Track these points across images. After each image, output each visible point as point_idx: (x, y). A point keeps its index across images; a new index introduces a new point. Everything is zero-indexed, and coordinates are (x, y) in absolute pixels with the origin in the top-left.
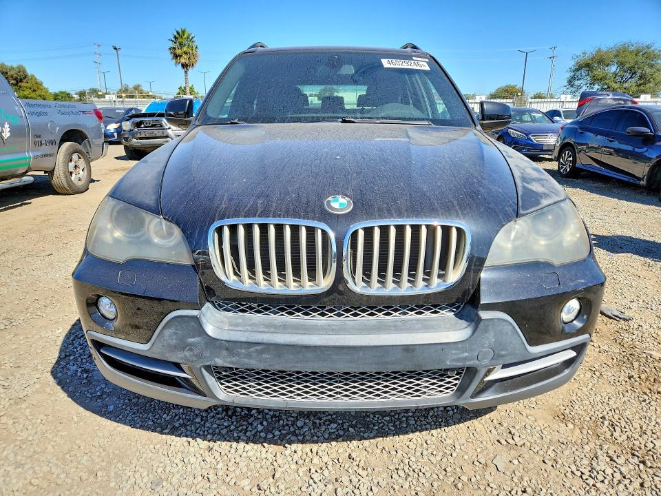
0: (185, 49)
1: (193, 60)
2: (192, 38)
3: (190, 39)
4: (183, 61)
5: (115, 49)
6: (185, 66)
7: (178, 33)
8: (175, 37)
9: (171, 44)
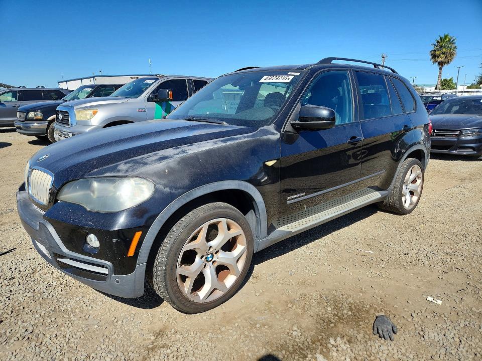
0: (444, 50)
1: (449, 58)
2: (453, 40)
3: (451, 42)
4: (440, 59)
5: (383, 57)
6: (441, 64)
7: (441, 38)
8: (438, 42)
9: (433, 48)
